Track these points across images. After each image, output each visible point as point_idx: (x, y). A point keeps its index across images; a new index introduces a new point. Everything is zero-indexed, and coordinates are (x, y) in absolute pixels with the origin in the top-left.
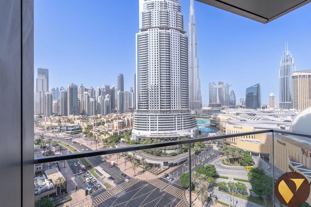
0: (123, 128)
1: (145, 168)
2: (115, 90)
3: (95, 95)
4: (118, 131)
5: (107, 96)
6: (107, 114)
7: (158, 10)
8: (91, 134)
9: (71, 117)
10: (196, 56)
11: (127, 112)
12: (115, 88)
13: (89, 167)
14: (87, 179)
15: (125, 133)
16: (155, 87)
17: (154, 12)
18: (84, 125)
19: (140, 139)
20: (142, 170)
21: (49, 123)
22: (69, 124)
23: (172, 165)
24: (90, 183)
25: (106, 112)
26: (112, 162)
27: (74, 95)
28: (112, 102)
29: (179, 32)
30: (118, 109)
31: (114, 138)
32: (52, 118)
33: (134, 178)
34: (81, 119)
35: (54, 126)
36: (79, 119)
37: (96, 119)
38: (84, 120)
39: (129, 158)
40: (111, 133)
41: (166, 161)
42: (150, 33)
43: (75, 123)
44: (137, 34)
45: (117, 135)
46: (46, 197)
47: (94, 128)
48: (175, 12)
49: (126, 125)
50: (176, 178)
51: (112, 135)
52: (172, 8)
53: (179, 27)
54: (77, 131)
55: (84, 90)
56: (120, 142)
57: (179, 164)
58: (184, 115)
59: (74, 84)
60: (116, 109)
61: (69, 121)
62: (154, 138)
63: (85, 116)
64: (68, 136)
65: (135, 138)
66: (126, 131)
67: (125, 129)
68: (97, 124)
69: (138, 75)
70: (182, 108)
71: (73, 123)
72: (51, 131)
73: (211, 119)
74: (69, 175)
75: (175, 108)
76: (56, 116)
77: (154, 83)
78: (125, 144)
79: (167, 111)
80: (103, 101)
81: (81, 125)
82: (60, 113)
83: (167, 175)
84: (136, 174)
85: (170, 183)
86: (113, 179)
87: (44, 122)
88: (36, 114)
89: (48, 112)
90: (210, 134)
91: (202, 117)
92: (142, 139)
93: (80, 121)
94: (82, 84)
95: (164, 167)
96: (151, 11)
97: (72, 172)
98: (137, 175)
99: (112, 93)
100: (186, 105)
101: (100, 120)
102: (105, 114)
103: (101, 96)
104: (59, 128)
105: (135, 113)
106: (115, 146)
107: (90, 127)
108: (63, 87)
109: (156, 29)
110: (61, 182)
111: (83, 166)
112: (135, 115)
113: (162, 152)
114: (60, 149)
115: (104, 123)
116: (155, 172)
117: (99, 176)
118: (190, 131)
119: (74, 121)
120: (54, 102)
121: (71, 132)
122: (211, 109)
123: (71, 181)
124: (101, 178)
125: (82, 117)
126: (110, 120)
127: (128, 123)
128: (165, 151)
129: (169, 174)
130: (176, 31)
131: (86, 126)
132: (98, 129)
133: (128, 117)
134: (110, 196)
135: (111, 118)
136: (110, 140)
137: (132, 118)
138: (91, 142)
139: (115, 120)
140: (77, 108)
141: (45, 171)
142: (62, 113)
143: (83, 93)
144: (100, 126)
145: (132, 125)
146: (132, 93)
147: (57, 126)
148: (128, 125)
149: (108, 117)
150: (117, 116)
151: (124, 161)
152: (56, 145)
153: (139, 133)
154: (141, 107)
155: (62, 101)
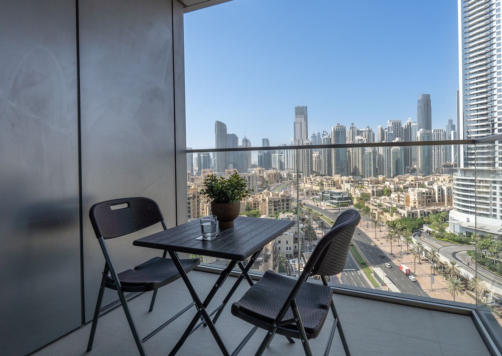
0: (428, 205)
2: (413, 128)
3: (374, 141)
4: (418, 210)
5: (396, 141)
6: (396, 175)
8: (368, 210)
9: (336, 177)
11: (439, 172)
12: (412, 124)
13: (363, 264)
15: (432, 217)
18: (356, 193)
19: (469, 234)
21: (308, 186)
22: (334, 190)
25: (395, 173)
26: (405, 268)
30: (419, 167)
31: (408, 222)
32: (312, 179)
35: (316, 191)
36: (348, 182)
37: (376, 184)
38: (357, 183)
39: (440, 268)
40: (404, 212)
43: (343, 189)
45: (415, 217)
47: (372, 199)
49: (437, 200)
51: (406, 215)
54: (345, 201)
55: (356, 133)
56: (421, 232)
59: (340, 125)
60: (415, 166)
61: (334, 185)
63: (358, 178)
64: (332, 209)
65: (458, 230)
66: (436, 212)
67: (432, 208)
68: (378, 193)
71: (340, 188)
72: (311, 198)
76: (318, 175)
80: (389, 151)
81: (351, 193)
82: (322, 172)
87: (303, 184)
88: (295, 173)
89: (308, 169)
92: (477, 233)
93: (349, 185)
94: (353, 124)
99: (405, 134)
101: (382, 186)
102: (392, 176)
104: (321, 194)
105: (458, 175)
106: (410, 237)
107: (365, 197)
108: (326, 132)
112: (458, 180)
114: (322, 226)
115: (389, 192)
117: (380, 285)
119: (342, 185)
120: (315, 155)
121: (336, 201)
125: (352, 180)
126: (401, 186)
127: (441, 195)
131: (359, 194)
132: (378, 201)
133: (440, 184)
135: (403, 183)
136: (400, 225)
137: (451, 185)
138: (366, 222)
139: (412, 188)
140: (346, 164)
141: (304, 253)
142: (325, 170)
143: (354, 138)
144: (383, 197)
145: (450, 202)
146: (452, 132)
147: (318, 192)
148: (442, 200)
149: (397, 181)
150: (416, 179)
151: (429, 271)
152: (317, 219)
153: (468, 221)
154: (472, 162)
155: (324, 153)
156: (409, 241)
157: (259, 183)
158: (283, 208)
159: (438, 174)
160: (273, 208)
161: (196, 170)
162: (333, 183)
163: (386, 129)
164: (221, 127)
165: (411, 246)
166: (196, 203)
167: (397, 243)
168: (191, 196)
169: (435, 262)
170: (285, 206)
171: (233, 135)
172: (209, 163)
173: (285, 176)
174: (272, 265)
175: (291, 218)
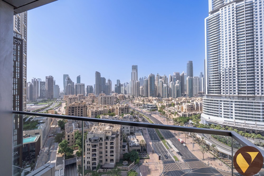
0: (192, 111)
2: (185, 76)
3: (167, 82)
4: (187, 113)
5: (177, 81)
8: (164, 113)
9: (150, 98)
12: (184, 74)
13: (162, 138)
15: (193, 116)
16: (230, 69)
18: (159, 105)
19: (210, 125)
20: (212, 156)
21: (138, 101)
22: (149, 104)
25: (177, 96)
26: (181, 140)
27: (152, 82)
28: (181, 87)
30: (188, 93)
31: (182, 119)
32: (139, 99)
33: (202, 161)
35: (141, 104)
36: (156, 100)
37: (168, 101)
38: (159, 101)
39: (197, 140)
40: (181, 114)
42: (222, 12)
45: (185, 116)
46: (135, 150)
49: (195, 109)
51: (182, 116)
54: (154, 109)
55: (159, 78)
56: (188, 123)
59: (152, 74)
60: (186, 93)
61: (149, 101)
62: (229, 127)
63: (160, 98)
64: (148, 112)
65: (205, 123)
66: (195, 114)
67: (193, 112)
68: (169, 105)
71: (152, 103)
72: (139, 107)
74: (148, 140)
76: (142, 97)
77: (228, 66)
79: (248, 98)
80: (174, 86)
81: (157, 105)
84: (205, 158)
86: (181, 155)
87: (135, 101)
88: (131, 95)
89: (138, 94)
92: (213, 124)
93: (156, 102)
94: (158, 74)
97: (150, 139)
98: (206, 160)
99: (181, 79)
101: (171, 102)
102: (175, 97)
103: (172, 82)
104: (143, 105)
105: (205, 98)
107: (163, 107)
108: (146, 77)
109: (231, 5)
110: (143, 144)
112: (205, 100)
114: (143, 120)
115: (174, 105)
117: (170, 148)
119: (153, 101)
120: (141, 87)
121: (150, 109)
123: (150, 144)
124: (171, 151)
125: (158, 99)
126: (179, 102)
127: (197, 106)
131: (161, 106)
132: (169, 109)
133: (197, 101)
136: (179, 120)
137: (202, 102)
138: (163, 119)
139: (184, 103)
140: (155, 92)
141: (135, 133)
142: (145, 95)
143: (159, 80)
144: (171, 107)
145: (201, 109)
146: (202, 78)
148: (197, 109)
149: (178, 100)
150: (186, 99)
152: (141, 117)
153: (209, 118)
154: (211, 92)
155: (145, 87)
157: (115, 100)
158: (126, 112)
159: (196, 97)
160: (121, 112)
161: (86, 94)
163: (173, 76)
164: (98, 74)
166: (85, 109)
168: (83, 106)
169: (194, 137)
170: (127, 111)
171: (103, 78)
172: (92, 90)
173: (127, 97)
174: (120, 139)
175: (129, 117)
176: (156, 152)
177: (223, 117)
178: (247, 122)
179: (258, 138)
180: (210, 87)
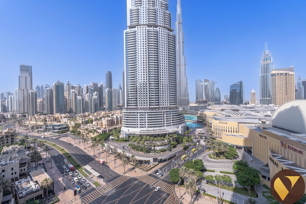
0: (112, 126)
1: (135, 165)
2: (103, 87)
3: (82, 93)
4: (107, 129)
5: (95, 93)
6: (95, 112)
7: (146, 8)
8: (79, 133)
9: (57, 115)
10: (183, 54)
11: (116, 109)
12: (103, 85)
13: (77, 166)
14: (75, 178)
15: (114, 131)
16: (144, 84)
17: (142, 9)
18: (71, 124)
19: (129, 137)
20: (132, 167)
21: (33, 122)
22: (55, 123)
23: (161, 161)
24: (78, 183)
25: (95, 110)
26: (102, 161)
27: (60, 93)
28: (100, 100)
29: (167, 30)
30: (107, 107)
31: (102, 136)
32: (37, 117)
33: (124, 175)
34: (69, 117)
35: (40, 125)
36: (66, 117)
37: (84, 117)
38: (71, 118)
39: (118, 155)
40: (100, 131)
41: (155, 157)
42: (138, 30)
43: (62, 122)
44: (125, 31)
45: (106, 133)
46: (32, 200)
47: (82, 126)
48: (163, 10)
49: (115, 123)
50: (166, 173)
51: (101, 133)
52: (160, 6)
53: (167, 25)
54: (64, 130)
55: (71, 88)
56: (109, 140)
57: (168, 160)
58: (172, 111)
59: (60, 82)
60: (105, 107)
62: (144, 135)
63: (72, 115)
64: (54, 136)
65: (125, 136)
66: (115, 129)
67: (114, 127)
68: (85, 123)
69: (127, 72)
70: (171, 105)
71: (60, 122)
72: (36, 131)
73: (198, 115)
74: (56, 176)
75: (163, 105)
76: (42, 114)
77: (143, 81)
78: (115, 141)
79: (156, 108)
80: (91, 99)
81: (68, 124)
82: (45, 112)
83: (157, 171)
85: (160, 179)
86: (103, 178)
87: (28, 122)
88: (19, 114)
89: (33, 111)
90: (197, 129)
91: (190, 114)
92: (132, 136)
93: (67, 120)
94: (69, 82)
95: (154, 163)
96: (139, 8)
97: (59, 173)
98: (127, 172)
99: (100, 90)
100: (174, 102)
101: (88, 118)
102: (93, 112)
103: (88, 94)
104: (45, 127)
105: (124, 111)
106: (104, 144)
107: (78, 126)
108: (48, 85)
109: (144, 26)
110: (48, 183)
111: (71, 166)
112: (124, 112)
113: (151, 148)
114: (46, 149)
115: (92, 122)
116: (145, 169)
117: (88, 175)
118: (178, 128)
119: (61, 120)
120: (39, 100)
121: (57, 131)
122: (197, 106)
123: (59, 181)
124: (90, 177)
125: (69, 116)
126: (98, 117)
127: (117, 120)
128: (154, 148)
129: (159, 170)
130: (164, 29)
131: (74, 124)
132: (86, 127)
133: (117, 115)
134: (99, 195)
136: (98, 138)
137: (121, 115)
138: (78, 140)
139: (104, 118)
140: (64, 106)
141: (30, 173)
142: (47, 111)
143: (70, 90)
144: (89, 124)
145: (121, 123)
146: (121, 90)
147: (42, 126)
148: (117, 122)
149: (96, 115)
150: (106, 113)
151: (113, 159)
152: (41, 145)
153: (129, 131)
154: (130, 104)
155: (47, 100)
156: (103, 146)
158: (7, 142)
159: (115, 110)
162: (54, 119)
163: (90, 87)
165: (104, 148)
167: (97, 149)
169: (116, 153)
170: (10, 141)
173: (9, 117)
175: (17, 149)
176: (69, 188)
177: (139, 127)
178: (155, 129)
179: (161, 140)
180: (129, 100)
